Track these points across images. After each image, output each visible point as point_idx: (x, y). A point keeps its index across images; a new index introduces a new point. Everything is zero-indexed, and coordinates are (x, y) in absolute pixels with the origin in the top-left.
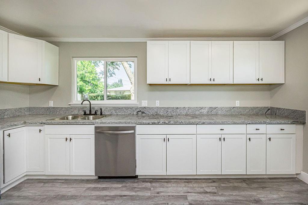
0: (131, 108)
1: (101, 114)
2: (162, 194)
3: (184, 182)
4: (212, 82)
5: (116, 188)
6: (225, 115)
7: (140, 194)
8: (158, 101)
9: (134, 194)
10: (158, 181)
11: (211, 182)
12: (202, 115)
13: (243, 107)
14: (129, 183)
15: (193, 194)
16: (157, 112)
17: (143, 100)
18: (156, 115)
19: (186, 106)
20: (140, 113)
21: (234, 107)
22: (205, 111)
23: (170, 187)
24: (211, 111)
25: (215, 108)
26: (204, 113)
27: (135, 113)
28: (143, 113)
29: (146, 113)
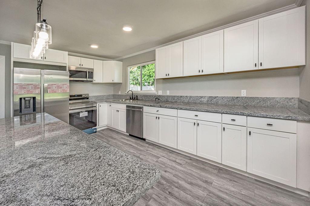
0: (152, 96)
1: (137, 99)
2: (148, 151)
3: (169, 152)
4: (201, 74)
5: (131, 141)
6: (225, 105)
7: (139, 147)
8: (169, 91)
9: (136, 146)
10: (155, 146)
11: (188, 159)
12: (201, 103)
13: (251, 98)
14: (139, 142)
15: (166, 159)
16: (167, 99)
17: (160, 90)
18: (167, 101)
19: (188, 95)
20: (157, 99)
21: (237, 97)
22: (205, 100)
23: (157, 150)
24: (211, 100)
25: (215, 97)
26: (204, 102)
27: (154, 99)
28: (159, 99)
29: (160, 99)
